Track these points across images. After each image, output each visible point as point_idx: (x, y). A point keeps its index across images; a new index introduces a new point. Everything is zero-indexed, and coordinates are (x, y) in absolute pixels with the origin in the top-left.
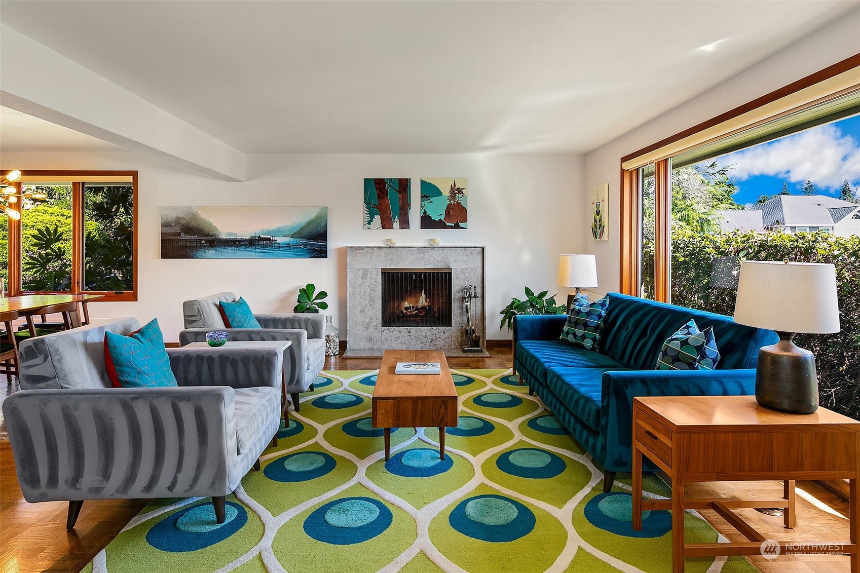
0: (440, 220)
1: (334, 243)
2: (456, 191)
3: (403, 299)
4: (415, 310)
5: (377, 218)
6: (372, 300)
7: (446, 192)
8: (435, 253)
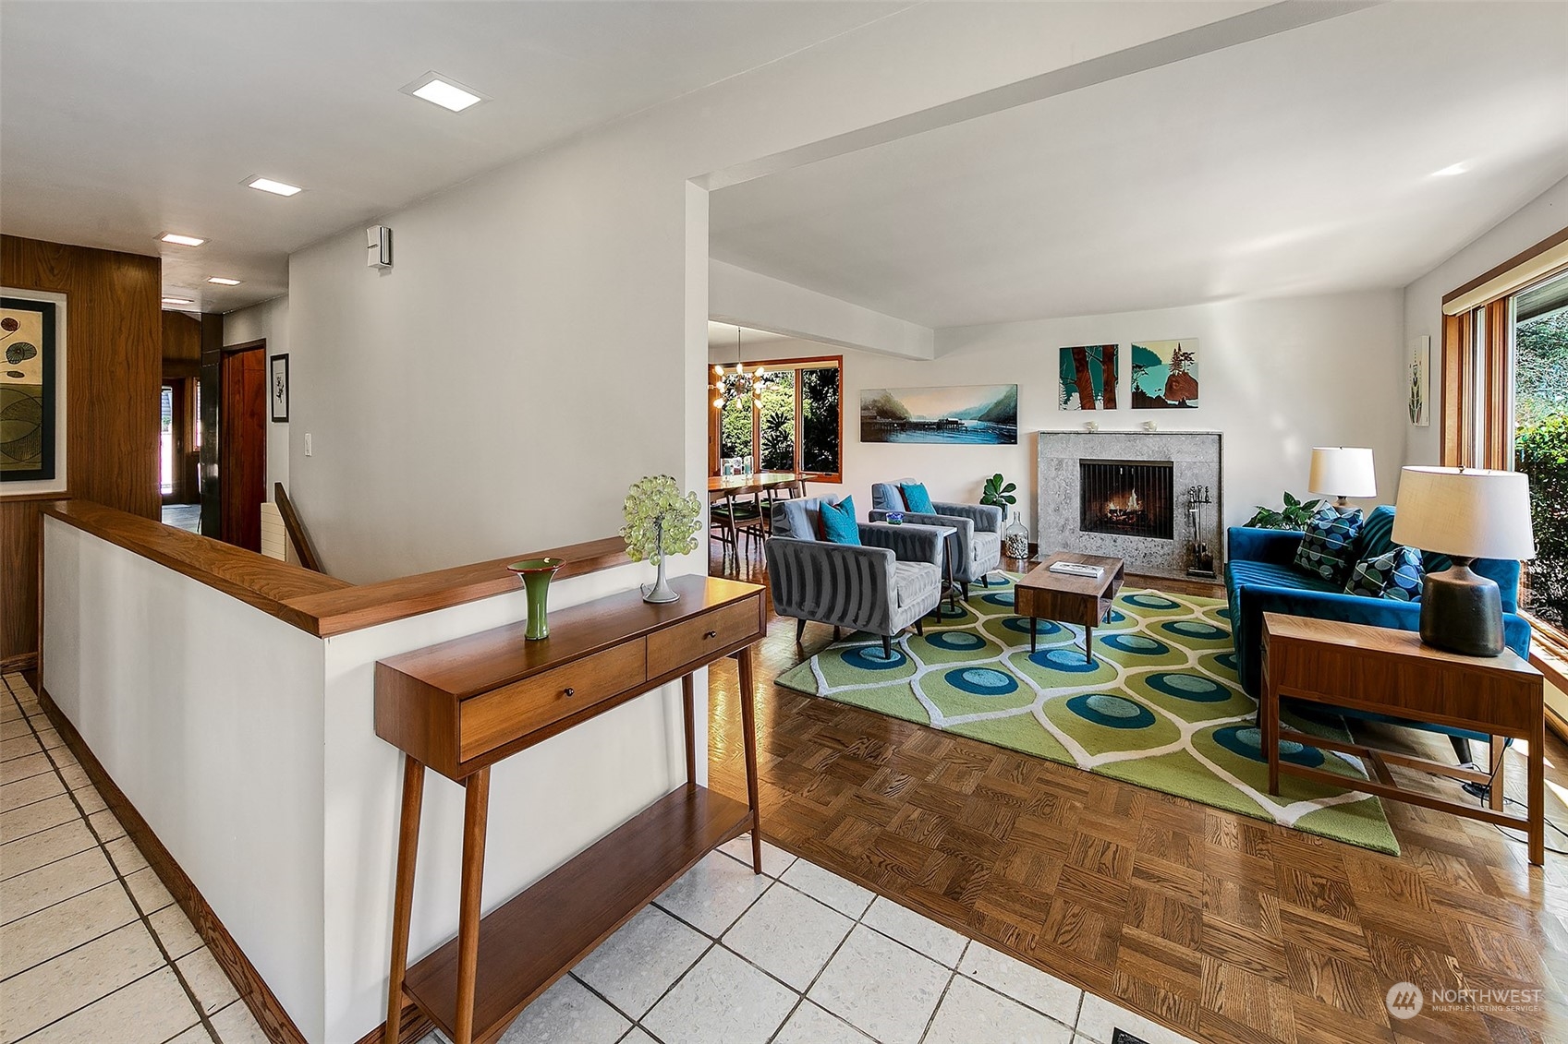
0: (1159, 397)
1: (1025, 427)
2: (1180, 357)
3: (1107, 499)
4: (1123, 515)
5: (1076, 396)
6: (1068, 497)
7: (1167, 359)
8: (1149, 440)
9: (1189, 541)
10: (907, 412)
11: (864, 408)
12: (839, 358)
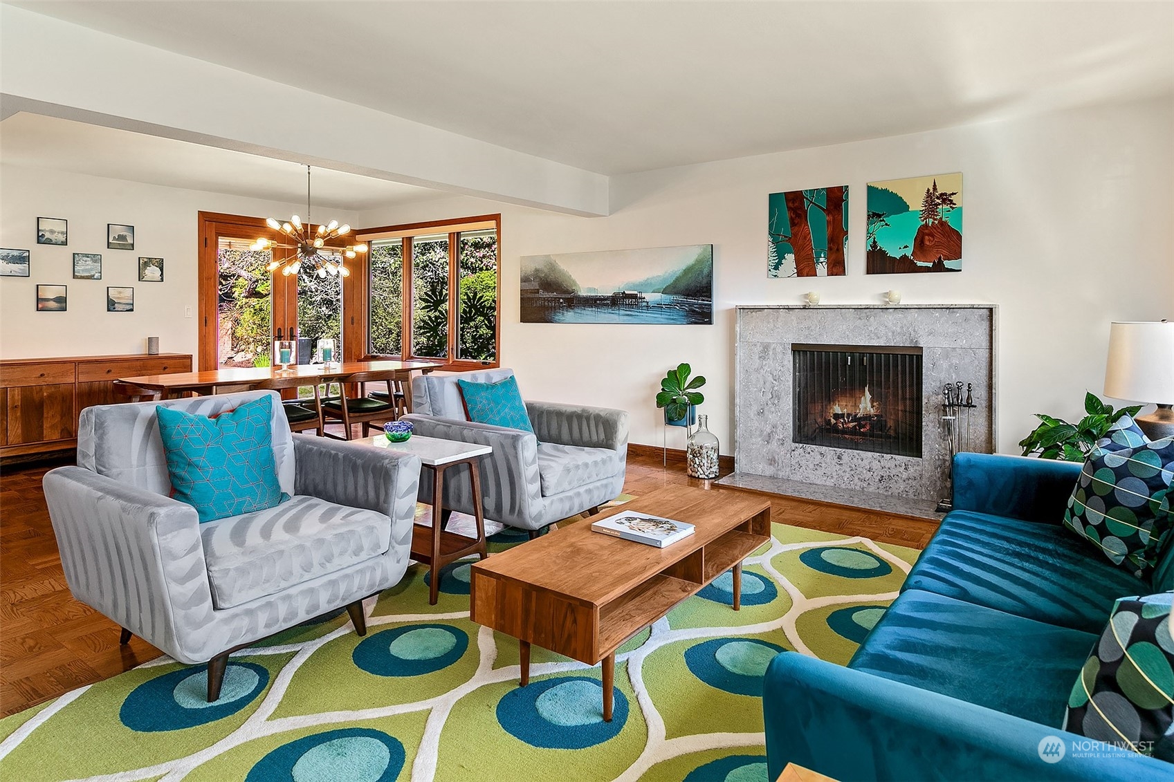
0: (904, 257)
1: (721, 302)
2: (937, 199)
3: (830, 399)
4: (852, 421)
5: (790, 258)
6: (776, 396)
7: (916, 203)
8: (889, 318)
9: (945, 461)
10: (575, 284)
11: (524, 280)
12: (496, 218)
